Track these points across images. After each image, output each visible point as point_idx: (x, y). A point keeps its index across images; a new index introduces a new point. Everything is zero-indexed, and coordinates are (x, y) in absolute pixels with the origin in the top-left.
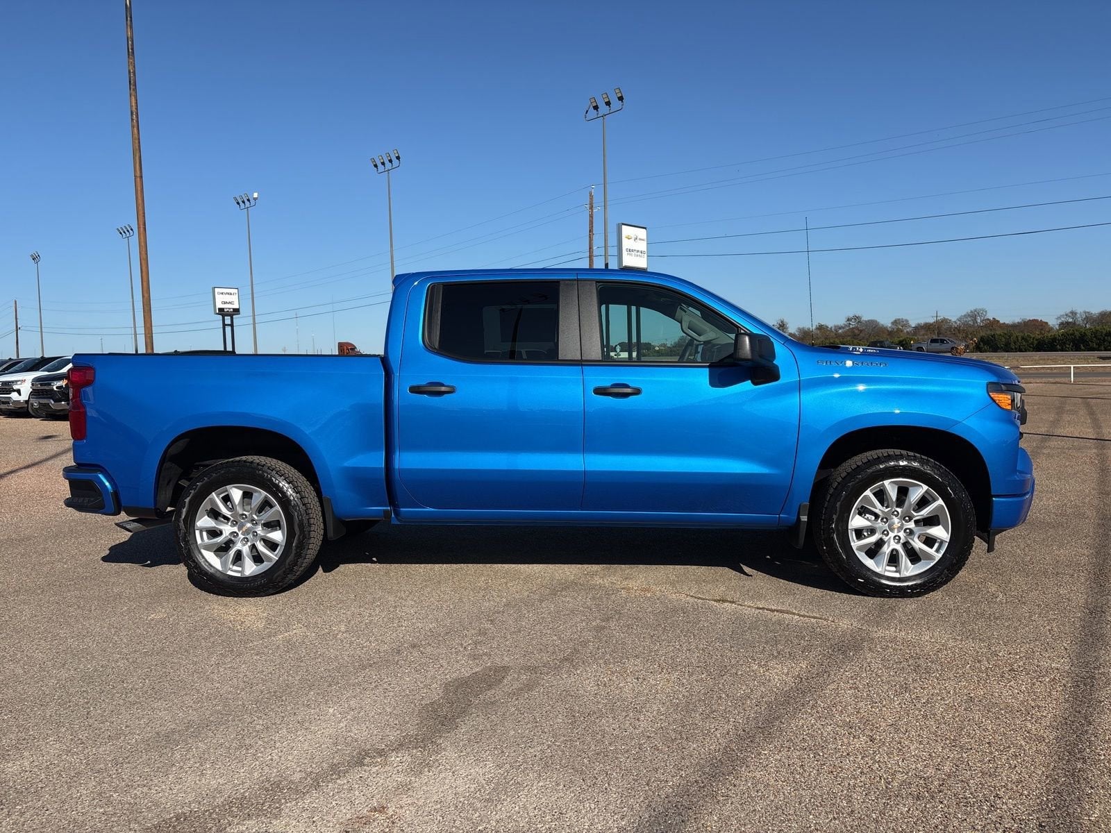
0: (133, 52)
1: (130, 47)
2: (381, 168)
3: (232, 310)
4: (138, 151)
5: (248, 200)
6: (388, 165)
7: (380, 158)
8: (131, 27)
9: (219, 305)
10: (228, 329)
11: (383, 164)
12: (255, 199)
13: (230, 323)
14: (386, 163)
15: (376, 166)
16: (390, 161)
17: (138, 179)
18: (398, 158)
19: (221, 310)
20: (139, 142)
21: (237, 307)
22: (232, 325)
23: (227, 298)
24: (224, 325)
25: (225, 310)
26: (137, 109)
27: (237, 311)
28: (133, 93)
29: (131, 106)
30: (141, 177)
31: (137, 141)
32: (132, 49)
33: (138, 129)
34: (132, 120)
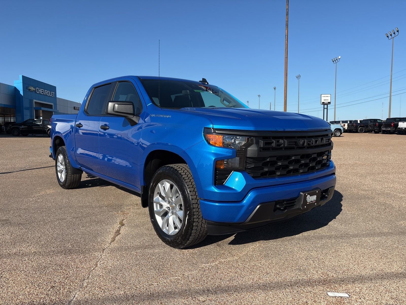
0: (288, 14)
1: (287, 12)
2: (390, 37)
3: (327, 103)
4: (287, 49)
5: (337, 60)
6: (393, 35)
7: (390, 33)
8: (288, 5)
9: (323, 101)
10: (326, 110)
11: (391, 35)
12: (339, 59)
13: (326, 107)
14: (392, 34)
15: (388, 37)
16: (394, 33)
17: (286, 58)
18: (398, 31)
19: (323, 103)
20: (287, 46)
21: (330, 101)
22: (327, 108)
23: (326, 98)
24: (324, 108)
25: (325, 103)
26: (288, 34)
27: (329, 103)
28: (287, 28)
29: (286, 33)
30: (287, 57)
31: (287, 45)
32: (288, 13)
33: (287, 41)
34: (286, 38)
